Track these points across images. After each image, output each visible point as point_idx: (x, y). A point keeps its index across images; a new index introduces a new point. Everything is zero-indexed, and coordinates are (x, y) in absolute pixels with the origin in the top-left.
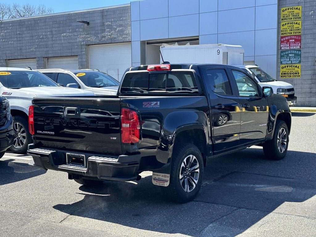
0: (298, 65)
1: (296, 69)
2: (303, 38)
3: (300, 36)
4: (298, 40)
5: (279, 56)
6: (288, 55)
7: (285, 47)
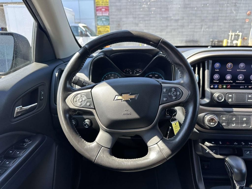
0: (108, 26)
1: (107, 29)
2: (110, 8)
3: (108, 7)
4: (107, 9)
5: (96, 20)
6: (101, 19)
7: (99, 14)
